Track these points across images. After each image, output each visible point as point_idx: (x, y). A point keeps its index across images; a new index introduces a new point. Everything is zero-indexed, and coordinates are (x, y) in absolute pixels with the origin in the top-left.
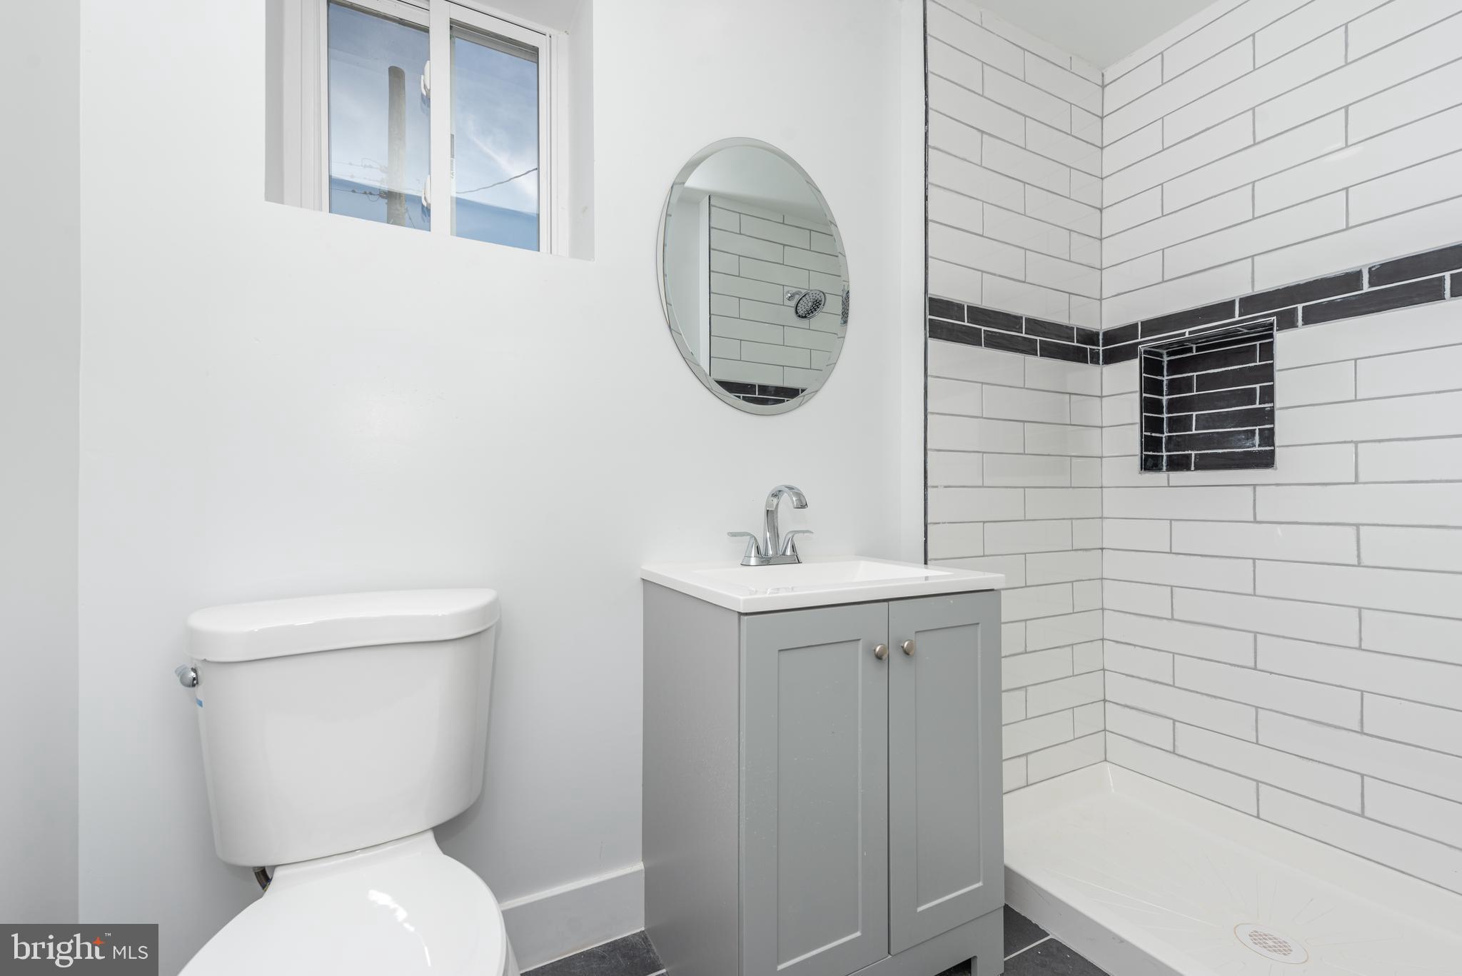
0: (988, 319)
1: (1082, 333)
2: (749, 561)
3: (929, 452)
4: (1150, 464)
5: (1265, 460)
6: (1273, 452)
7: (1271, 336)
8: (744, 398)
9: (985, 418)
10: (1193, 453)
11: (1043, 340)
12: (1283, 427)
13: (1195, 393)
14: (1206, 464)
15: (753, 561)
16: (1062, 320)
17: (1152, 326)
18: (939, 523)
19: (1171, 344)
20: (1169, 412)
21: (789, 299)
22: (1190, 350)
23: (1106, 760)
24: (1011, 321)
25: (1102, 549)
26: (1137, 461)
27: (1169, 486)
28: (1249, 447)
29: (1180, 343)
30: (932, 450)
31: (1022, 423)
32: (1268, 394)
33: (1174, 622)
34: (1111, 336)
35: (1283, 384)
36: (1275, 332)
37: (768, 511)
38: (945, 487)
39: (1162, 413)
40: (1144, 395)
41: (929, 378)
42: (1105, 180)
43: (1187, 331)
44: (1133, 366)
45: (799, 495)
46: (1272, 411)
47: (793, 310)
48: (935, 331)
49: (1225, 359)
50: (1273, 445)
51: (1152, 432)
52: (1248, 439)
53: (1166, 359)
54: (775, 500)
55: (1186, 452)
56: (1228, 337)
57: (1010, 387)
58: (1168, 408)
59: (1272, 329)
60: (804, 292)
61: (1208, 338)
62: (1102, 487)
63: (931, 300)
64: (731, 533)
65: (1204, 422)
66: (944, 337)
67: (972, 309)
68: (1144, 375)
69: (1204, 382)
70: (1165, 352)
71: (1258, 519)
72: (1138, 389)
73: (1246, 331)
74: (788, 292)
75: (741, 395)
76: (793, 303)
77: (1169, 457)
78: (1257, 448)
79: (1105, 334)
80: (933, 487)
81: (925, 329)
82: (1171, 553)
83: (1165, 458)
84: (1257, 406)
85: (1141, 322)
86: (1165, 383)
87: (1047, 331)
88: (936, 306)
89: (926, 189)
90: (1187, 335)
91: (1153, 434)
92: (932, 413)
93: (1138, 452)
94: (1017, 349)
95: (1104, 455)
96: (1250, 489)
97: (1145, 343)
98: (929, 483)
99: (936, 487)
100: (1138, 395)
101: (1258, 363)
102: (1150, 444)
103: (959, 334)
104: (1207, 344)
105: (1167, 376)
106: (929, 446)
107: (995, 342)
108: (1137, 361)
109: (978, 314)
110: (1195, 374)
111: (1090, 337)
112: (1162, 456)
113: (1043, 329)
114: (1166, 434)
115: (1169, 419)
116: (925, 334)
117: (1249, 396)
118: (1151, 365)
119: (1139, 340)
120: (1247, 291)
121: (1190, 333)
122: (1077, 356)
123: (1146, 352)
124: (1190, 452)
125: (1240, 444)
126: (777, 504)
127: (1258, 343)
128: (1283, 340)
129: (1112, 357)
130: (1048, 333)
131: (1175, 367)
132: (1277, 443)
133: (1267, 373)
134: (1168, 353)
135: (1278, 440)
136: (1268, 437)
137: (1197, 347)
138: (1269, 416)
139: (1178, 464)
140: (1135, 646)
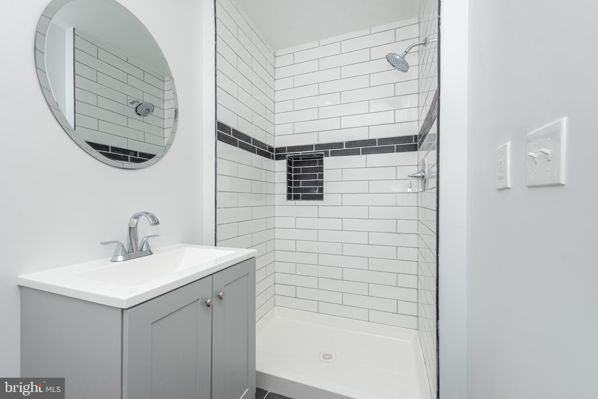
0: (240, 136)
1: (269, 147)
2: (117, 259)
3: (217, 193)
4: (289, 198)
5: (320, 197)
6: (323, 195)
7: (323, 158)
8: (101, 153)
9: (239, 178)
10: (301, 194)
11: (258, 148)
12: (326, 187)
13: (301, 174)
14: (305, 198)
15: (120, 258)
16: (263, 141)
17: (291, 149)
18: (221, 224)
19: (295, 156)
20: (294, 179)
21: (131, 103)
22: (300, 159)
23: (275, 305)
24: (247, 138)
25: (275, 228)
26: (286, 196)
27: (295, 206)
28: (315, 193)
29: (298, 156)
30: (218, 191)
31: (251, 181)
32: (321, 176)
33: (297, 253)
34: (278, 150)
35: (326, 173)
36: (324, 157)
37: (130, 228)
38: (224, 208)
39: (292, 180)
40: (288, 173)
41: (217, 158)
42: (276, 92)
43: (301, 152)
44: (284, 162)
45: (153, 217)
46: (322, 181)
47: (134, 110)
48: (220, 137)
49: (309, 163)
50: (323, 193)
51: (290, 186)
52: (315, 190)
53: (293, 161)
54: (136, 221)
55: (299, 194)
56: (311, 157)
57: (247, 165)
58: (294, 178)
59: (323, 156)
60: (141, 102)
61: (306, 156)
62: (274, 205)
63: (218, 122)
64: (102, 243)
65: (304, 184)
66: (223, 141)
67: (234, 130)
68: (288, 166)
69: (304, 170)
70: (293, 158)
71: (319, 217)
72: (286, 171)
73: (315, 155)
74: (130, 100)
75: (99, 151)
76: (134, 106)
77: (294, 195)
78: (317, 193)
79: (276, 149)
80: (219, 208)
81: (216, 136)
82: (296, 229)
83: (293, 195)
84: (317, 180)
85: (287, 147)
86: (293, 169)
87: (259, 145)
88: (221, 126)
89: (216, 71)
90: (301, 154)
91: (290, 187)
92: (219, 175)
93: (286, 193)
94: (249, 150)
95: (276, 193)
96: (317, 207)
97: (289, 154)
98: (217, 207)
99: (220, 208)
100: (286, 172)
101: (318, 166)
102: (289, 190)
103: (229, 140)
104: (305, 157)
105: (294, 167)
106: (217, 190)
107: (243, 147)
108: (286, 160)
109: (236, 133)
110: (301, 167)
111: (271, 149)
112: (292, 194)
113: (258, 144)
114: (293, 187)
115: (294, 181)
116: (216, 138)
117: (315, 176)
118: (289, 163)
119: (287, 153)
120: (317, 143)
121: (302, 153)
122: (268, 156)
123: (289, 158)
124: (300, 194)
125: (313, 192)
126: (137, 223)
127: (318, 160)
128: (326, 160)
129: (278, 158)
130: (259, 146)
131: (296, 164)
132: (324, 193)
133: (321, 170)
134: (293, 159)
135: (324, 191)
136: (321, 190)
137: (302, 158)
138: (322, 183)
139: (297, 198)
140: (284, 262)
